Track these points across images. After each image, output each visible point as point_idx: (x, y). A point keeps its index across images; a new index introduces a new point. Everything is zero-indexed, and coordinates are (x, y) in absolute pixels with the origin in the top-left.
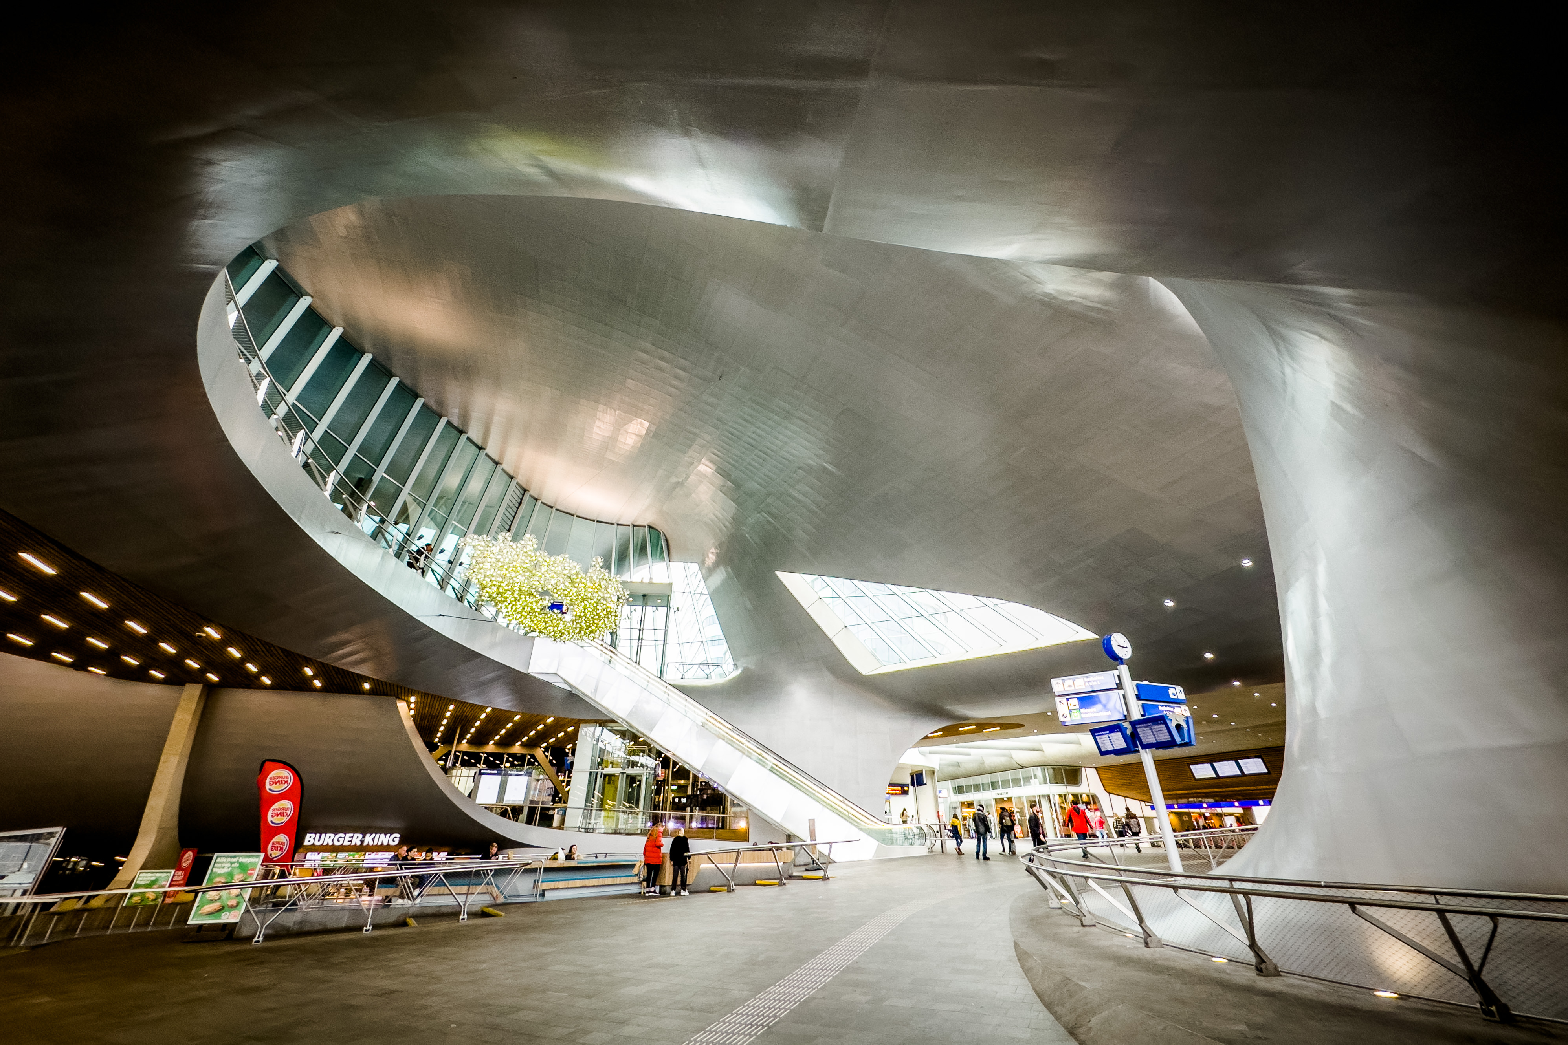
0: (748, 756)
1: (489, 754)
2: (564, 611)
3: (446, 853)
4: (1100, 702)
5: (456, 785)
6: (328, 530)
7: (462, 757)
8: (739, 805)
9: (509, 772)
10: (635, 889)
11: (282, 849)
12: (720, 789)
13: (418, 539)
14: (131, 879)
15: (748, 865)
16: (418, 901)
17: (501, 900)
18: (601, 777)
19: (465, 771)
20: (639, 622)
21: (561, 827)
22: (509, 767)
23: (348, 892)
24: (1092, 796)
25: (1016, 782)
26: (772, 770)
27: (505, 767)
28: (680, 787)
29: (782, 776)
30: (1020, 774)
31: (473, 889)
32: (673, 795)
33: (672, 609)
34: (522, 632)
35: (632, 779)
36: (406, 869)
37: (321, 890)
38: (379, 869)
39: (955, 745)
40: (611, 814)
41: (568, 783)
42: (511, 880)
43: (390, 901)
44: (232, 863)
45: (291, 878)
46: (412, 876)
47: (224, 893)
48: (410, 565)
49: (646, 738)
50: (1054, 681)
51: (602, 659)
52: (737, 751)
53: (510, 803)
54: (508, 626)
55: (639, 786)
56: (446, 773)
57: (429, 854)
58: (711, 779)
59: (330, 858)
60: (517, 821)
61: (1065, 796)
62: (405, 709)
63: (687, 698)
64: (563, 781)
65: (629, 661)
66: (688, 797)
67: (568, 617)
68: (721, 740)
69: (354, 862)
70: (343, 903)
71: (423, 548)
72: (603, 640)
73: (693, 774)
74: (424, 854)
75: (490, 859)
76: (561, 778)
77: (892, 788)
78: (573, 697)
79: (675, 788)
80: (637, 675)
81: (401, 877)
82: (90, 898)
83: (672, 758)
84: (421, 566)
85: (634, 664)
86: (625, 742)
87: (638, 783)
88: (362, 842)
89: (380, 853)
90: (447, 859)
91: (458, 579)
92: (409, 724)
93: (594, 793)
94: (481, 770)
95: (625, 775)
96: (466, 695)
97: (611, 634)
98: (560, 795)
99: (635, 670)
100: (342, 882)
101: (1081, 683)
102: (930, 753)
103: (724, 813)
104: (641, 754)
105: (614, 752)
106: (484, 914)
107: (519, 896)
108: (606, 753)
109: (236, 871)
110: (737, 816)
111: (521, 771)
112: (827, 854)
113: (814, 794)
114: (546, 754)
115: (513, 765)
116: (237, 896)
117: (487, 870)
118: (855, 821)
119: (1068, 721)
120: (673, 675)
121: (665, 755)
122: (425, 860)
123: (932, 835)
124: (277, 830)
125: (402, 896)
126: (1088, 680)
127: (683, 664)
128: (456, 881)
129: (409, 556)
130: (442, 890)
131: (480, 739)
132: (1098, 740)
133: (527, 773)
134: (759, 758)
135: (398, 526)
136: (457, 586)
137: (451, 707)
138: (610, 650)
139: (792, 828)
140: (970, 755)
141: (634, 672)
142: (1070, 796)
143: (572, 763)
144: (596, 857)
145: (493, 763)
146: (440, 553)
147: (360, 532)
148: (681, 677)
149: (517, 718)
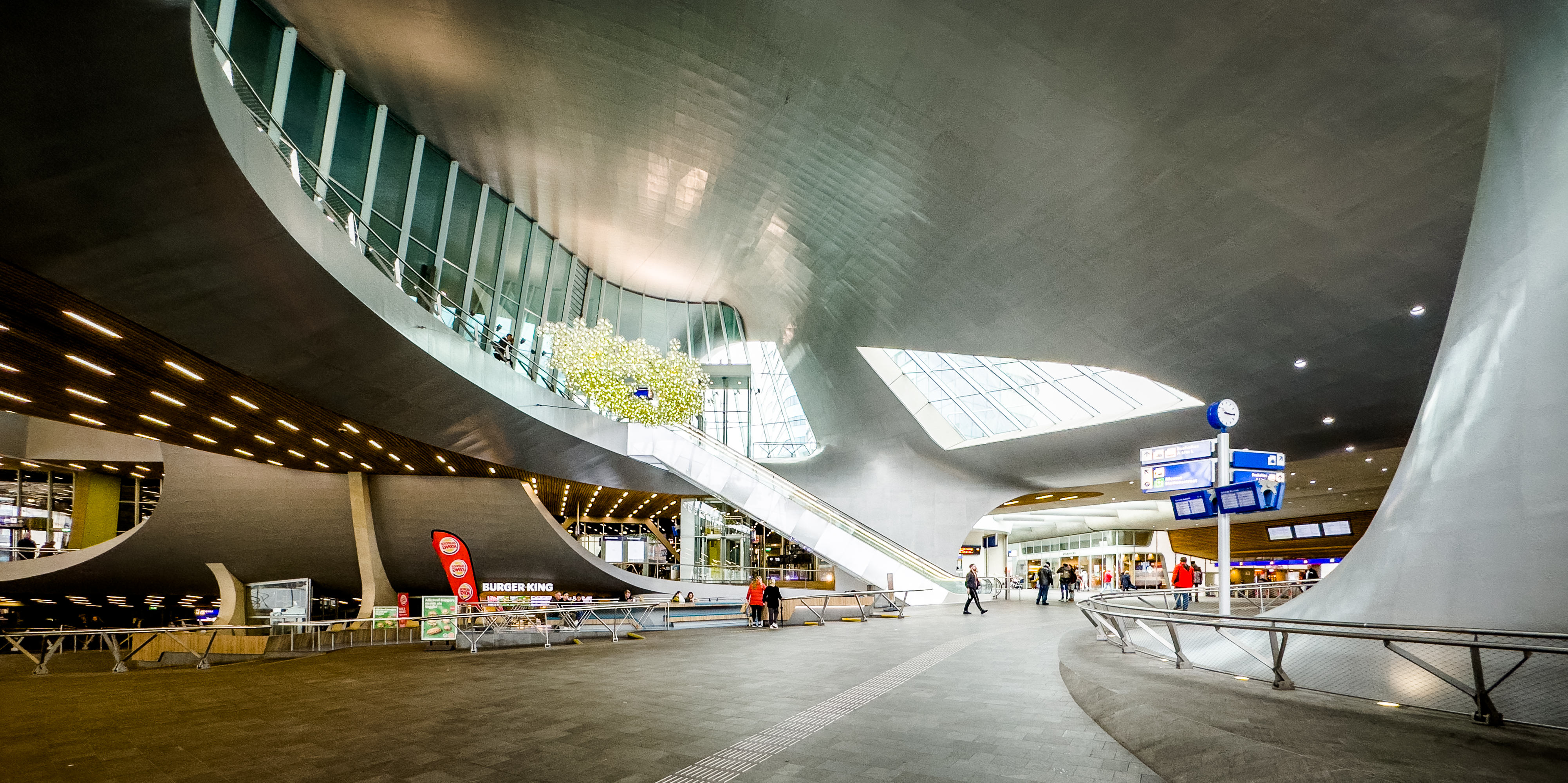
0: (832, 523)
1: (608, 525)
2: (649, 397)
3: (591, 597)
4: (1189, 470)
5: (587, 548)
6: (413, 325)
7: (587, 528)
8: (825, 563)
9: (628, 538)
10: (744, 623)
11: (468, 593)
12: (808, 550)
13: (497, 330)
14: (371, 611)
15: (836, 607)
16: (579, 628)
17: (640, 628)
18: (705, 541)
19: (591, 538)
20: (723, 405)
21: (678, 578)
22: (627, 534)
23: (526, 622)
24: (1158, 555)
25: (1085, 544)
26: (854, 535)
27: (623, 535)
28: (773, 549)
29: (864, 540)
30: (1091, 537)
31: (618, 621)
32: (768, 555)
33: (753, 391)
34: (614, 418)
35: (732, 543)
36: (564, 607)
37: (506, 621)
38: (544, 607)
39: (1030, 512)
40: (717, 569)
41: (678, 547)
42: (645, 616)
43: (558, 628)
44: (437, 602)
45: (482, 612)
46: (570, 612)
47: (439, 622)
48: (498, 357)
49: (740, 510)
50: (1143, 451)
51: (692, 441)
52: (823, 520)
53: (634, 562)
54: (600, 413)
55: (738, 548)
56: (577, 540)
57: (578, 597)
58: (800, 543)
59: (505, 600)
60: (641, 574)
61: (1131, 555)
62: (530, 488)
63: (774, 474)
64: (674, 545)
65: (717, 443)
66: (781, 557)
67: (655, 403)
68: (807, 511)
69: (523, 602)
70: (524, 629)
71: (504, 339)
72: (690, 423)
73: (784, 539)
74: (574, 597)
75: (626, 601)
76: (672, 542)
77: (965, 549)
78: (670, 476)
79: (769, 549)
80: (726, 455)
81: (562, 613)
82: (348, 624)
83: (765, 525)
84: (508, 358)
85: (723, 445)
86: (722, 513)
87: (737, 546)
88: (526, 589)
89: (541, 597)
90: (593, 601)
91: (545, 369)
92: (536, 501)
93: (701, 555)
94: (604, 537)
95: (725, 540)
96: (578, 476)
97: (698, 417)
98: (673, 556)
99: (723, 450)
100: (521, 616)
101: (1172, 452)
102: (1004, 520)
103: (813, 569)
104: (737, 523)
105: (713, 521)
106: (630, 638)
107: (654, 626)
108: (706, 522)
109: (441, 608)
110: (824, 571)
111: (636, 537)
112: (903, 600)
113: (893, 554)
114: (656, 523)
115: (629, 533)
116: (449, 624)
117: (626, 609)
118: (929, 575)
119: (1150, 489)
120: (759, 454)
121: (759, 524)
122: (576, 601)
123: (998, 586)
124: (461, 581)
125: (566, 625)
126: (1182, 449)
127: (768, 444)
128: (603, 615)
129: (494, 347)
130: (595, 621)
131: (598, 512)
132: (1177, 506)
133: (642, 538)
134: (843, 526)
135: (474, 317)
136: (545, 376)
137: (568, 487)
138: (698, 433)
139: (872, 581)
140: (1043, 521)
141: (723, 453)
142: (1137, 555)
143: (679, 531)
144: (710, 601)
145: (613, 531)
146: (521, 343)
147: (442, 326)
148: (767, 455)
149: (625, 494)
